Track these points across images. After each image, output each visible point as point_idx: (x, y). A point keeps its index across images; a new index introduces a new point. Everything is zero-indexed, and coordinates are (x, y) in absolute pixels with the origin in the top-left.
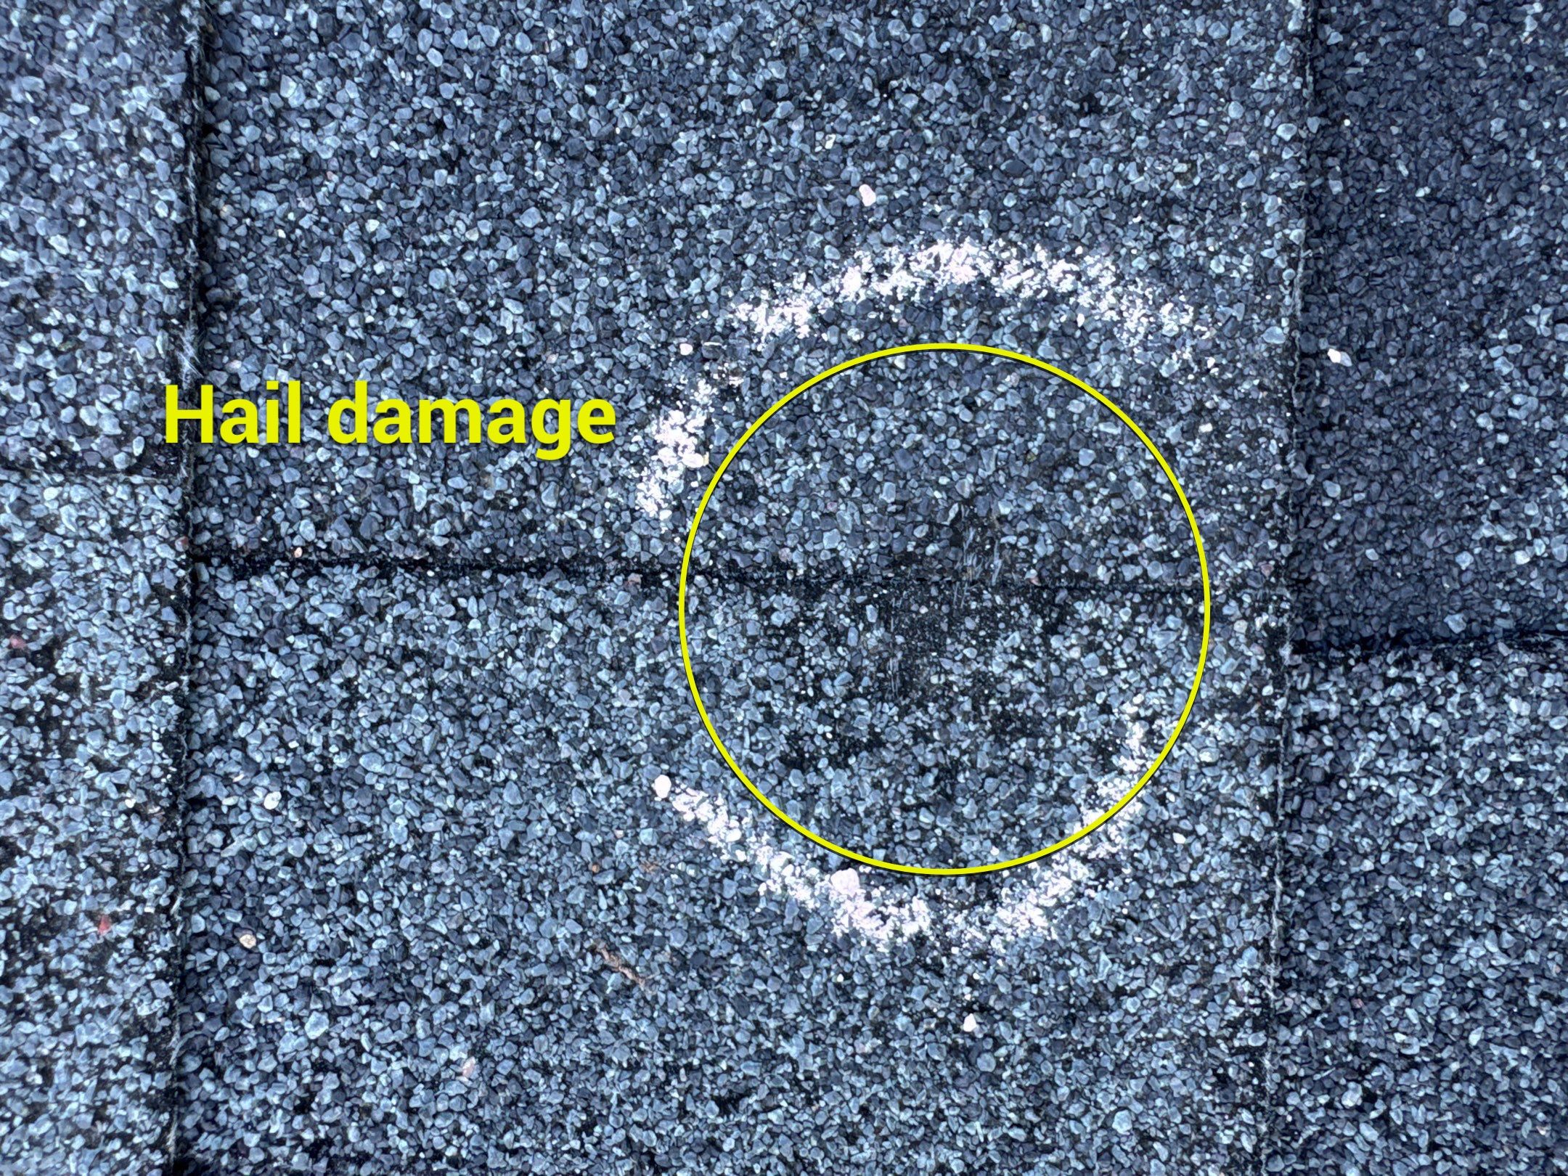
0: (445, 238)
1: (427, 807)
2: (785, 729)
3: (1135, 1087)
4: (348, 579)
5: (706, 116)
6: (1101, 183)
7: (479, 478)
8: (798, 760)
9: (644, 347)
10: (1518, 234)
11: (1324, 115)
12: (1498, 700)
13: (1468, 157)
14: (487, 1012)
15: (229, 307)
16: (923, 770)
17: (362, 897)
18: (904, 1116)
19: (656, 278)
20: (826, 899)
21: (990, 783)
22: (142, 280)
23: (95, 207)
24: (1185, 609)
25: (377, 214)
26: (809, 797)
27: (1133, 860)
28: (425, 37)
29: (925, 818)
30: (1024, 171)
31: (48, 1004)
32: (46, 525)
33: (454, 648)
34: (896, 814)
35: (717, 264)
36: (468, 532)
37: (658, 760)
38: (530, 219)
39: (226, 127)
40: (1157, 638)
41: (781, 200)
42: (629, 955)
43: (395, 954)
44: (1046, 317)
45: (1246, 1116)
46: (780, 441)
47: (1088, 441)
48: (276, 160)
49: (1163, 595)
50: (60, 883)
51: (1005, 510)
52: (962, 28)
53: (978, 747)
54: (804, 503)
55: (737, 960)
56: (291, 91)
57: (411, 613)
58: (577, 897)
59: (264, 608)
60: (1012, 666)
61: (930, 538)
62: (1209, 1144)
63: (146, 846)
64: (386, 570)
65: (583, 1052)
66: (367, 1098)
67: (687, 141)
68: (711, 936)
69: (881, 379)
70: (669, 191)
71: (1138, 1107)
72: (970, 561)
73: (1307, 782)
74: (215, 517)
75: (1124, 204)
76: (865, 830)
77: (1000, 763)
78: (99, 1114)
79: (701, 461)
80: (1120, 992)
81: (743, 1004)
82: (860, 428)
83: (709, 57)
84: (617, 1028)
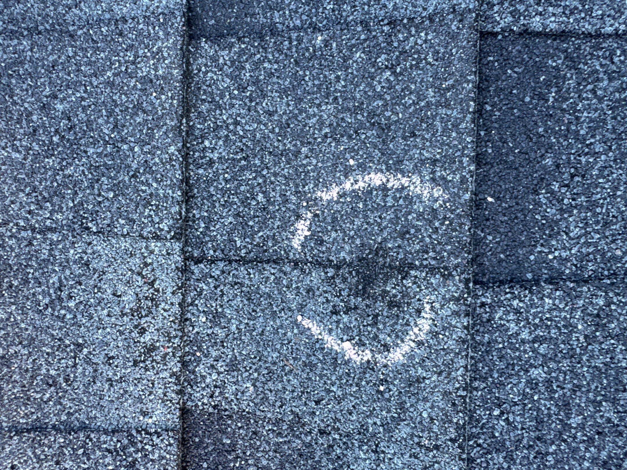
0: (244, 178)
1: (241, 322)
2: (332, 304)
3: (428, 404)
4: (221, 264)
5: (309, 143)
6: (416, 156)
7: (253, 239)
8: (335, 312)
9: (294, 204)
10: (548, 161)
11: (486, 130)
12: (542, 299)
13: (531, 139)
14: (256, 375)
15: (193, 197)
16: (369, 316)
17: (225, 344)
18: (365, 408)
19: (297, 186)
20: (343, 349)
21: (387, 320)
22: (173, 193)
23: (162, 176)
24: (441, 273)
25: (227, 173)
26: (338, 322)
27: (428, 342)
28: (239, 128)
29: (369, 329)
30: (395, 153)
31: (153, 368)
32: (152, 252)
33: (247, 282)
34: (361, 327)
35: (312, 182)
36: (250, 252)
37: (299, 311)
38: (265, 172)
39: (191, 153)
40: (433, 281)
41: (329, 164)
42: (291, 362)
43: (233, 359)
44: (401, 193)
45: (461, 414)
46: (329, 228)
47: (413, 227)
48: (203, 161)
49: (435, 269)
50: (156, 338)
51: (390, 246)
52: (377, 115)
53: (384, 309)
54: (336, 244)
55: (319, 364)
56: (207, 143)
57: (236, 273)
58: (278, 346)
59: (201, 272)
60: (393, 288)
61: (370, 253)
62: (451, 422)
63: (175, 330)
64: (230, 262)
65: (280, 386)
66: (227, 395)
67: (304, 150)
68: (313, 358)
69: (356, 211)
70: (300, 163)
71: (430, 410)
72: (381, 259)
73: (482, 321)
74: (190, 249)
75: (423, 162)
76: (353, 331)
77: (390, 314)
78: (165, 395)
79: (308, 233)
80: (424, 378)
81: (321, 376)
82: (350, 224)
83: (310, 127)
84: (289, 381)
